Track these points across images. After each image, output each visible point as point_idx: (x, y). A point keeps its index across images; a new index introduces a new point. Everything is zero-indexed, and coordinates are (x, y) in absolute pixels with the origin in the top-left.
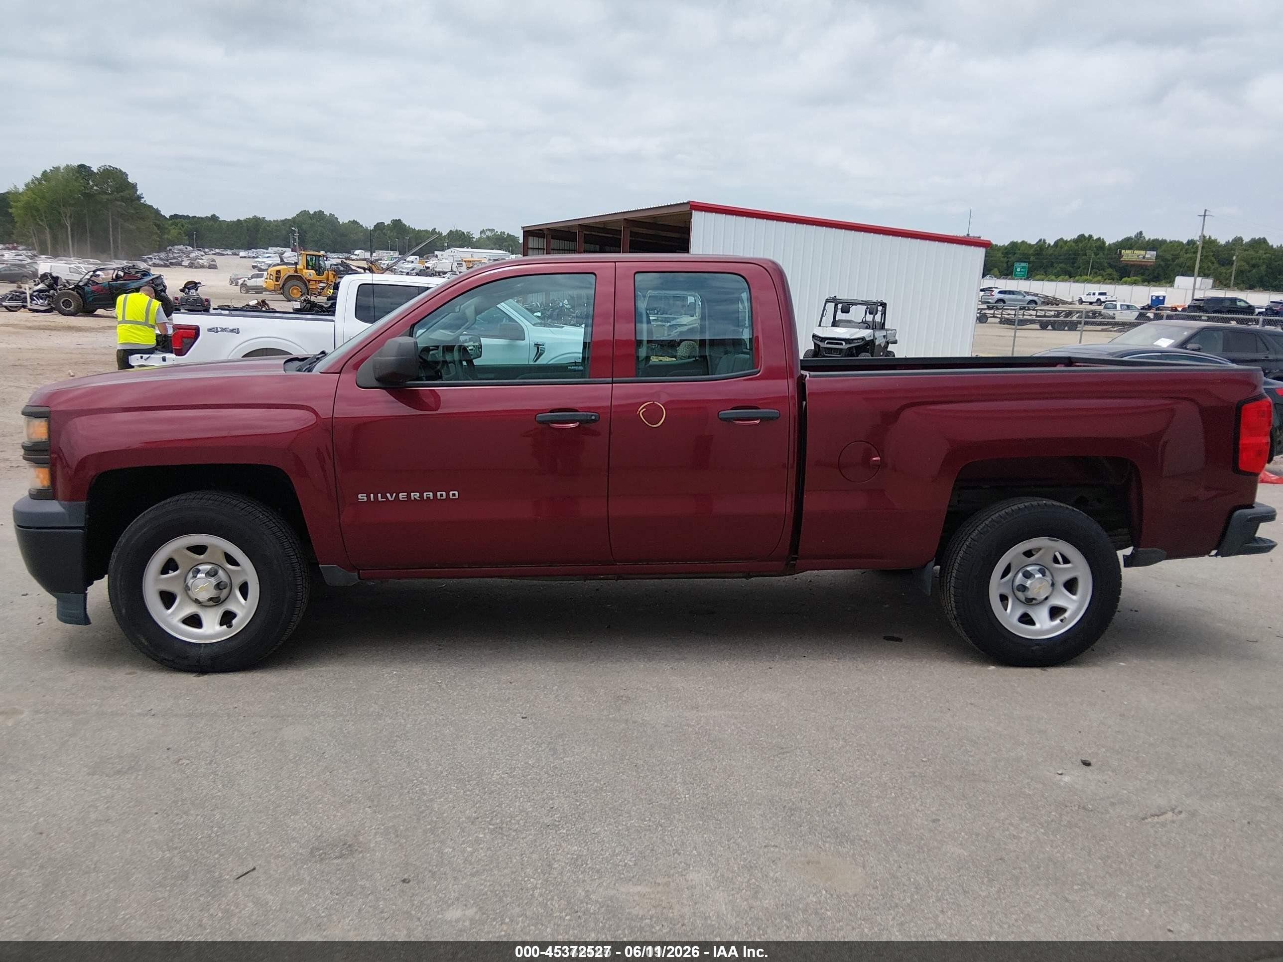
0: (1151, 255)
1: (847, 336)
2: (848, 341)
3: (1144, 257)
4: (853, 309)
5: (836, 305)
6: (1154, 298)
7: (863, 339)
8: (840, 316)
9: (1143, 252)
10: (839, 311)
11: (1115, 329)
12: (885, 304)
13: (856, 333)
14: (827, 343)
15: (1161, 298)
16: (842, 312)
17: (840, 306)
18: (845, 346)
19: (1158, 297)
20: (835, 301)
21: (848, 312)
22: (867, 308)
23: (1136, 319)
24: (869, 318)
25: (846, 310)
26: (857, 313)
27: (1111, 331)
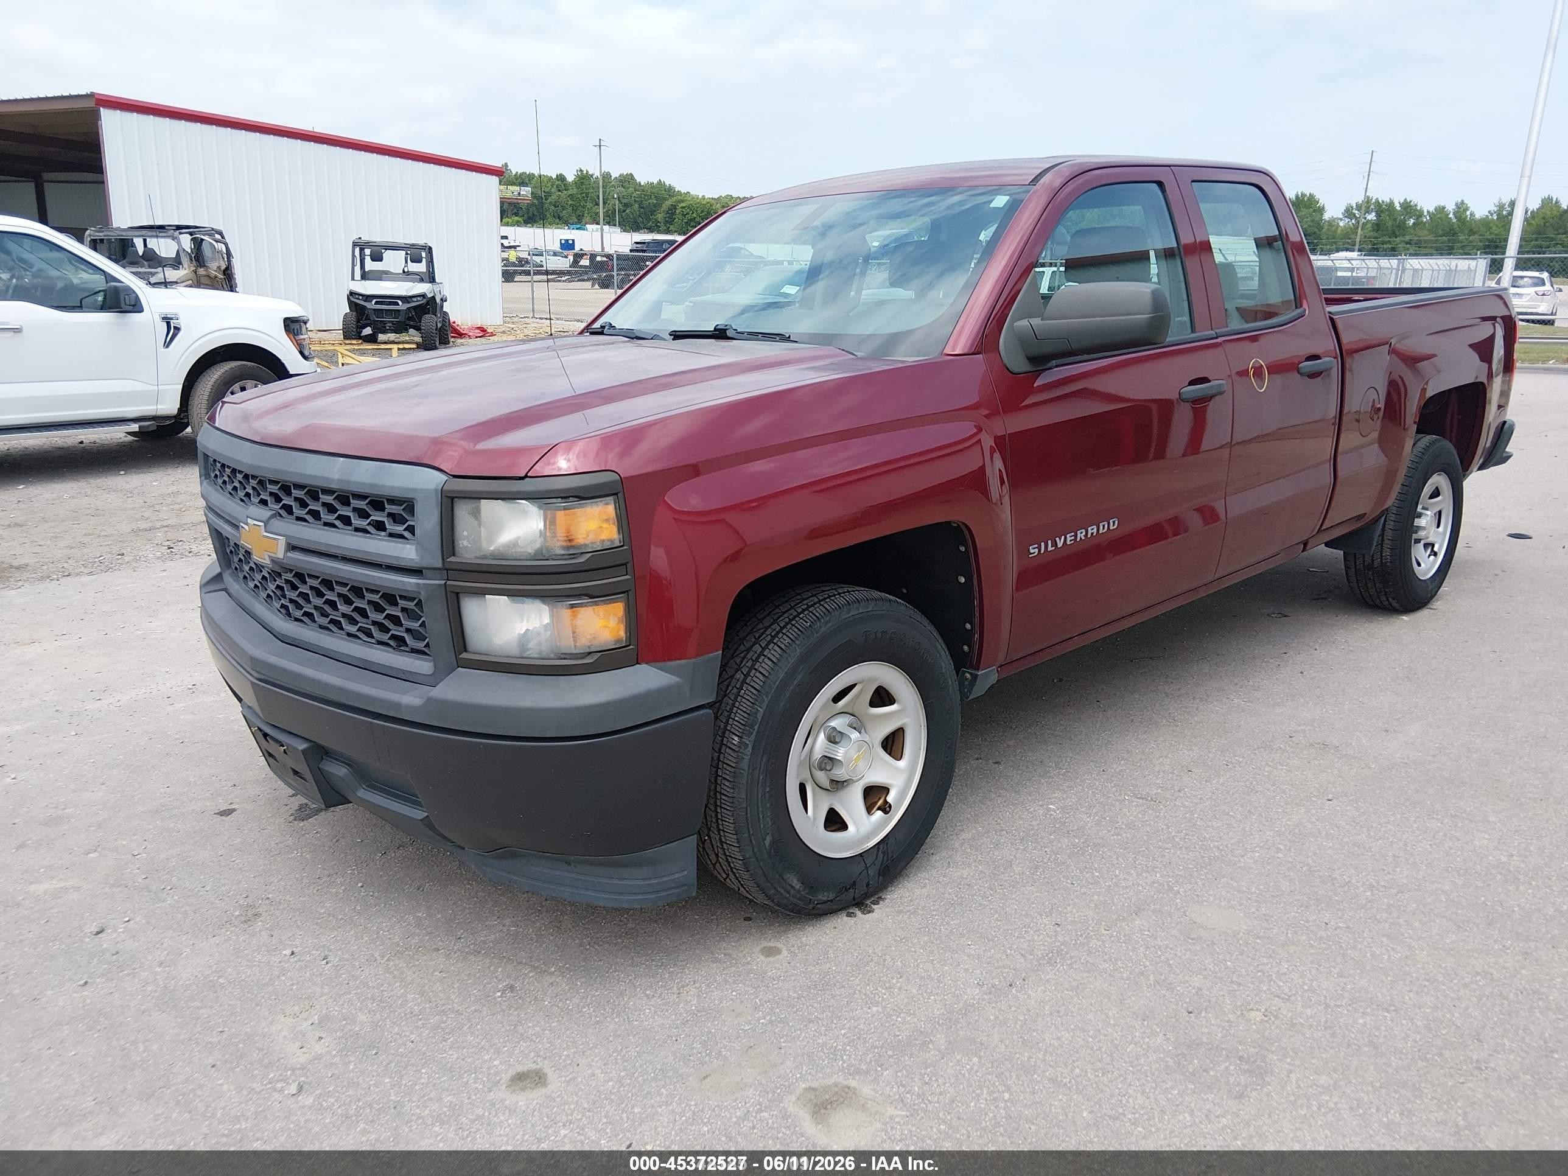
0: (526, 191)
1: (403, 293)
2: (405, 299)
3: (519, 194)
4: (388, 255)
5: (362, 250)
6: (563, 242)
7: (423, 296)
8: (370, 265)
9: (517, 188)
10: (368, 259)
11: (563, 279)
12: (430, 248)
13: (412, 289)
14: (376, 303)
15: (571, 242)
16: (373, 259)
17: (368, 251)
18: (402, 306)
19: (567, 241)
20: (360, 245)
21: (381, 259)
22: (407, 254)
23: (570, 267)
24: (413, 267)
25: (377, 257)
26: (394, 261)
27: (560, 281)
